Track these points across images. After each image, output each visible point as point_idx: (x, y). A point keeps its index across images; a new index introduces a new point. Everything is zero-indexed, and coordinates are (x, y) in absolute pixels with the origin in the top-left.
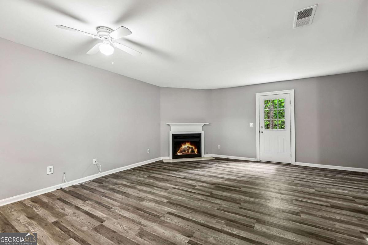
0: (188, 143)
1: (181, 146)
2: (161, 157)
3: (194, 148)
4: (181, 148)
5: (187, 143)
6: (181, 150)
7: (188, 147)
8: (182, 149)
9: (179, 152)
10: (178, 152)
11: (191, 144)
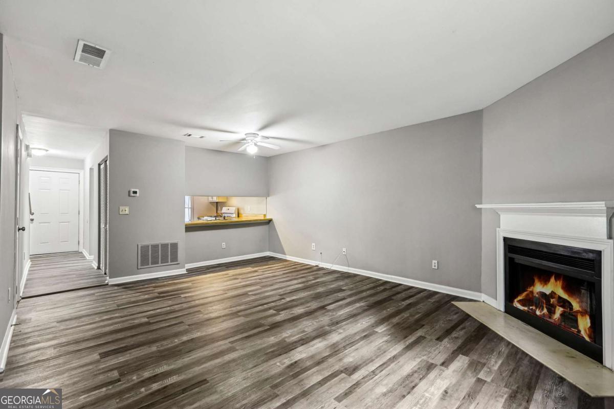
0: (556, 280)
1: (532, 284)
2: (483, 295)
3: (576, 306)
4: (530, 289)
5: (552, 280)
6: (527, 295)
7: (553, 294)
8: (532, 292)
9: (519, 301)
10: (520, 298)
11: (566, 288)
